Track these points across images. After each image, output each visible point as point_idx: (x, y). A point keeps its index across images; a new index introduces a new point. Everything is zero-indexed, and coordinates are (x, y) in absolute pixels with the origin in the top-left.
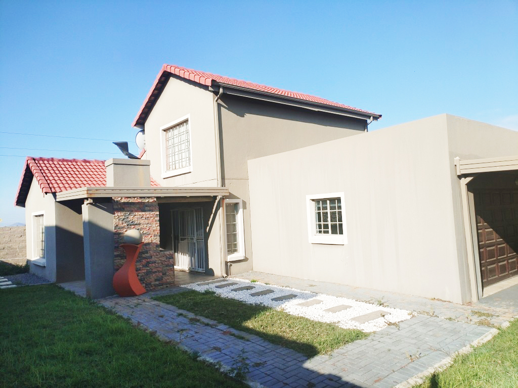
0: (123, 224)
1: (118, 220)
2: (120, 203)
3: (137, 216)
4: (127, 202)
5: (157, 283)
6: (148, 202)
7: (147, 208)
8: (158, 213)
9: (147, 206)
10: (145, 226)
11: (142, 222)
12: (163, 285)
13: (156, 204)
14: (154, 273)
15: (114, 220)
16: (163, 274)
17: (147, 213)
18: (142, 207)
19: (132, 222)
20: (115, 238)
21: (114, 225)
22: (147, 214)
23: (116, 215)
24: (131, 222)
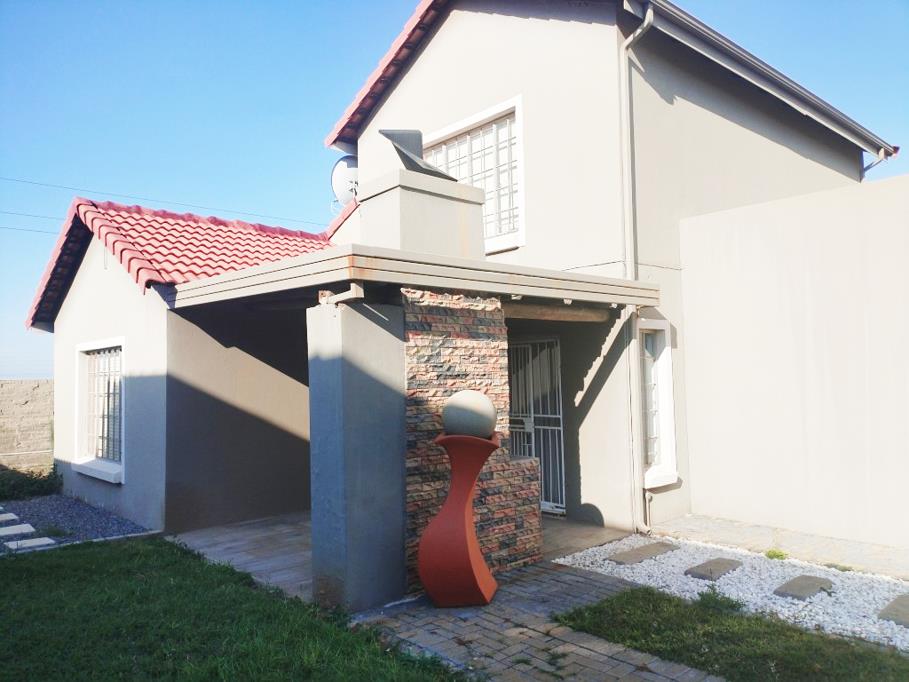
0: (427, 372)
1: (415, 360)
2: (421, 307)
3: (460, 351)
4: (437, 307)
5: (504, 553)
6: (483, 310)
7: (482, 329)
8: (505, 345)
9: (481, 322)
10: (478, 382)
11: (470, 369)
12: (516, 560)
13: (500, 317)
14: (497, 523)
15: (407, 359)
16: (517, 527)
17: (482, 343)
18: (471, 325)
19: (448, 370)
20: (408, 414)
21: (406, 376)
22: (482, 346)
23: (411, 343)
24: (446, 367)
